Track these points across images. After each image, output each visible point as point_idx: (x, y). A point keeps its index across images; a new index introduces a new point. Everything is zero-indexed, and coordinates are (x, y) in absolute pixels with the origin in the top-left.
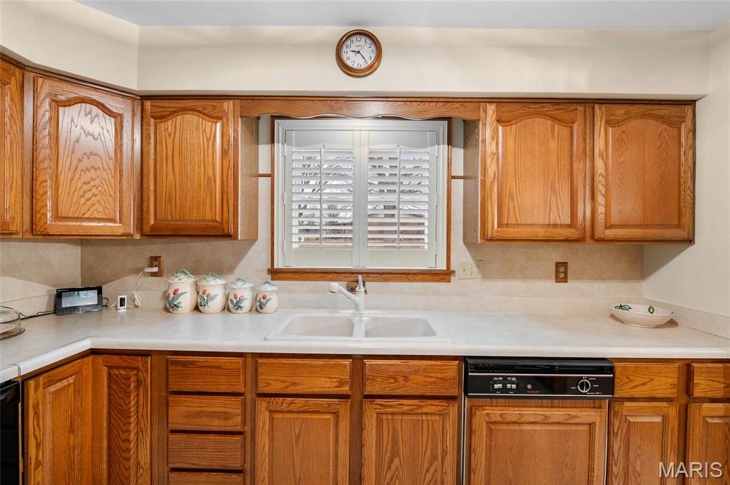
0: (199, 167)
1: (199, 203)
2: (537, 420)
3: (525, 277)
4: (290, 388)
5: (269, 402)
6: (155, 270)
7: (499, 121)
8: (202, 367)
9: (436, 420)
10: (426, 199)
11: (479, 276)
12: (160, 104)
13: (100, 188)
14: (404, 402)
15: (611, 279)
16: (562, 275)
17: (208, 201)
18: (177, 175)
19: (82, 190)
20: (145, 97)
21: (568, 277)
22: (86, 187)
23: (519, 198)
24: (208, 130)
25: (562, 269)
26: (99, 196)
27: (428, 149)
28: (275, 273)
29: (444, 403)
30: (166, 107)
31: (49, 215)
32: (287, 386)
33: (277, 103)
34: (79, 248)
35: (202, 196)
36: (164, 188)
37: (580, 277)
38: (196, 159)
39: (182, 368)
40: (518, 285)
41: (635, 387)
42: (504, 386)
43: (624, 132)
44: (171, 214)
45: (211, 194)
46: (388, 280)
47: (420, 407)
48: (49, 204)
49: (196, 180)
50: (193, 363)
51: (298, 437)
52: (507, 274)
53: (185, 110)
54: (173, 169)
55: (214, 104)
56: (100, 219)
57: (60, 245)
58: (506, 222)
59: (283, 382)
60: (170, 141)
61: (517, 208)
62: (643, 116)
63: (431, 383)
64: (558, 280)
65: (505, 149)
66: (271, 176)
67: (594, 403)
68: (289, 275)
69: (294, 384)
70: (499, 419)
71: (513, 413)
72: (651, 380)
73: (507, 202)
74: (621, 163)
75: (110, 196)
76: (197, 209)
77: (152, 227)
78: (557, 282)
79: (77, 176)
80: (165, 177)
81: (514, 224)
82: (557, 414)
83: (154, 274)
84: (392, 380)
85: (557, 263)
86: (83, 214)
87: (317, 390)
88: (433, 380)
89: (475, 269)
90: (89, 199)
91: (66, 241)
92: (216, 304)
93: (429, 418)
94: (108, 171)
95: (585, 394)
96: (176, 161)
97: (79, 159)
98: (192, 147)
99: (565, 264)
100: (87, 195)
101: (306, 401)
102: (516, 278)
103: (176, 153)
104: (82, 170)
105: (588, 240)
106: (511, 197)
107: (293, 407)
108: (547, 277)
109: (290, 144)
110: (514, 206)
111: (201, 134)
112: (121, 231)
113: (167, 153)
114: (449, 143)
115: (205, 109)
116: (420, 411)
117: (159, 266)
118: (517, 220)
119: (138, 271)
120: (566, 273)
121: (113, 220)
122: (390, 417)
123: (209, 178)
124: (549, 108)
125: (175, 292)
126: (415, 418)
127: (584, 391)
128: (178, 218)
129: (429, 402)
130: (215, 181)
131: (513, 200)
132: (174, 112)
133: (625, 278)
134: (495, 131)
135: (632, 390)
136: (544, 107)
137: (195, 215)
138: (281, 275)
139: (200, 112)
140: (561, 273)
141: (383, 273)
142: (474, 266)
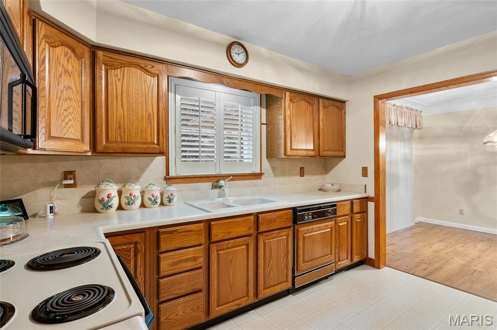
0: (142, 105)
1: (142, 131)
3: (290, 175)
4: (228, 235)
5: (217, 246)
6: (70, 182)
7: (290, 100)
8: (181, 232)
9: (285, 238)
11: (273, 176)
12: (111, 56)
13: (73, 115)
14: (274, 232)
15: (317, 174)
16: (302, 173)
17: (149, 129)
18: (125, 109)
19: (63, 116)
21: (304, 174)
22: (66, 113)
23: (297, 137)
24: (148, 81)
25: (302, 170)
26: (72, 121)
27: (252, 108)
28: (172, 180)
30: (115, 59)
32: (226, 235)
35: (144, 126)
36: (115, 118)
38: (140, 100)
39: (169, 235)
41: (341, 211)
43: (328, 111)
44: (121, 137)
45: (151, 125)
47: (279, 233)
49: (140, 115)
50: (176, 231)
51: (231, 261)
52: (283, 174)
53: (131, 65)
54: (122, 105)
55: (153, 64)
56: (73, 139)
58: (293, 148)
59: (224, 233)
60: (119, 84)
62: (333, 105)
63: (284, 221)
65: (293, 114)
69: (229, 233)
70: (307, 232)
72: (344, 208)
73: (293, 138)
74: (327, 124)
75: (78, 121)
76: (141, 134)
77: (105, 147)
78: (301, 176)
79: (61, 105)
80: (115, 109)
81: (296, 149)
83: (67, 186)
84: (269, 223)
85: (300, 168)
86: (65, 135)
87: (239, 234)
89: (271, 172)
90: (67, 123)
93: (283, 238)
94: (77, 102)
96: (125, 99)
97: (61, 91)
98: (137, 92)
99: (304, 168)
100: (67, 120)
101: (235, 241)
102: (287, 176)
103: (125, 94)
104: (63, 100)
105: (318, 157)
106: (295, 136)
107: (229, 246)
108: (297, 175)
110: (296, 140)
111: (143, 83)
113: (117, 92)
114: (261, 106)
115: (146, 66)
116: (279, 235)
117: (74, 179)
120: (304, 172)
122: (269, 241)
123: (149, 114)
124: (306, 97)
125: (109, 196)
126: (278, 239)
127: (329, 215)
128: (126, 140)
129: (283, 230)
130: (153, 117)
131: (295, 138)
132: (122, 64)
133: (321, 174)
134: (289, 104)
135: (340, 213)
137: (139, 139)
139: (142, 68)
142: (271, 170)
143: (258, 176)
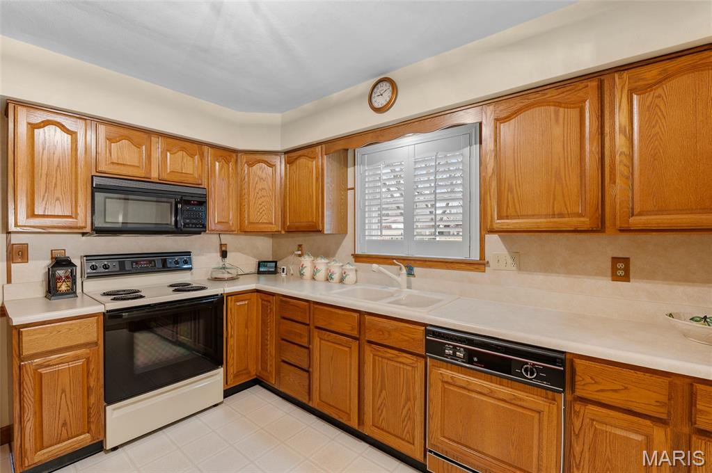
0: (306, 190)
1: (306, 211)
2: (483, 391)
3: (569, 273)
6: (299, 252)
9: (409, 370)
10: (460, 195)
11: (515, 268)
12: (291, 155)
13: (266, 207)
14: (389, 350)
16: (621, 273)
17: (310, 210)
18: (297, 196)
19: (259, 208)
20: (286, 152)
21: (631, 275)
23: (518, 190)
25: (621, 265)
26: (265, 211)
27: (462, 152)
28: (358, 258)
29: (414, 358)
30: (293, 157)
31: (246, 222)
32: (327, 325)
33: (342, 142)
34: (271, 240)
35: (307, 207)
36: (292, 204)
37: (651, 275)
38: (305, 186)
40: (560, 281)
41: (602, 391)
42: (454, 353)
43: (659, 96)
44: (296, 219)
46: (430, 267)
47: (398, 357)
48: (246, 216)
49: (305, 197)
51: (332, 358)
52: (547, 267)
53: (300, 156)
54: (296, 192)
57: (262, 237)
58: (505, 214)
60: (295, 176)
61: (516, 200)
63: (406, 341)
64: (615, 278)
66: (353, 189)
67: (547, 394)
68: (365, 259)
69: (331, 324)
70: (450, 381)
71: (462, 378)
72: (626, 388)
73: (506, 194)
74: (654, 136)
76: (306, 215)
77: (289, 227)
78: (613, 280)
79: (257, 202)
80: (293, 198)
81: (515, 216)
82: (504, 390)
83: (299, 256)
84: (381, 333)
85: (613, 258)
87: (341, 331)
88: (406, 338)
89: (510, 261)
90: (261, 213)
91: (265, 235)
92: (321, 275)
93: (405, 367)
94: (270, 197)
95: (531, 379)
96: (297, 187)
97: (257, 192)
98: (303, 178)
99: (626, 261)
101: (336, 337)
103: (297, 183)
104: (259, 198)
106: (510, 190)
107: (330, 338)
108: (598, 273)
109: (364, 165)
110: (513, 198)
112: (275, 230)
113: (293, 183)
115: (309, 154)
116: (398, 360)
117: (301, 250)
118: (516, 212)
119: (293, 253)
120: (627, 270)
121: (271, 224)
122: (380, 359)
123: (310, 196)
124: (551, 94)
125: (302, 266)
126: (396, 364)
127: (529, 377)
128: (298, 221)
129: (405, 355)
130: (313, 197)
131: (512, 192)
132: (296, 159)
135: (598, 394)
136: (546, 94)
137: (305, 219)
138: (361, 259)
139: (307, 156)
140: (621, 270)
141: (426, 261)
142: (508, 257)
143: (480, 265)
